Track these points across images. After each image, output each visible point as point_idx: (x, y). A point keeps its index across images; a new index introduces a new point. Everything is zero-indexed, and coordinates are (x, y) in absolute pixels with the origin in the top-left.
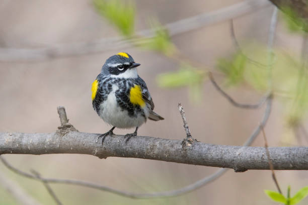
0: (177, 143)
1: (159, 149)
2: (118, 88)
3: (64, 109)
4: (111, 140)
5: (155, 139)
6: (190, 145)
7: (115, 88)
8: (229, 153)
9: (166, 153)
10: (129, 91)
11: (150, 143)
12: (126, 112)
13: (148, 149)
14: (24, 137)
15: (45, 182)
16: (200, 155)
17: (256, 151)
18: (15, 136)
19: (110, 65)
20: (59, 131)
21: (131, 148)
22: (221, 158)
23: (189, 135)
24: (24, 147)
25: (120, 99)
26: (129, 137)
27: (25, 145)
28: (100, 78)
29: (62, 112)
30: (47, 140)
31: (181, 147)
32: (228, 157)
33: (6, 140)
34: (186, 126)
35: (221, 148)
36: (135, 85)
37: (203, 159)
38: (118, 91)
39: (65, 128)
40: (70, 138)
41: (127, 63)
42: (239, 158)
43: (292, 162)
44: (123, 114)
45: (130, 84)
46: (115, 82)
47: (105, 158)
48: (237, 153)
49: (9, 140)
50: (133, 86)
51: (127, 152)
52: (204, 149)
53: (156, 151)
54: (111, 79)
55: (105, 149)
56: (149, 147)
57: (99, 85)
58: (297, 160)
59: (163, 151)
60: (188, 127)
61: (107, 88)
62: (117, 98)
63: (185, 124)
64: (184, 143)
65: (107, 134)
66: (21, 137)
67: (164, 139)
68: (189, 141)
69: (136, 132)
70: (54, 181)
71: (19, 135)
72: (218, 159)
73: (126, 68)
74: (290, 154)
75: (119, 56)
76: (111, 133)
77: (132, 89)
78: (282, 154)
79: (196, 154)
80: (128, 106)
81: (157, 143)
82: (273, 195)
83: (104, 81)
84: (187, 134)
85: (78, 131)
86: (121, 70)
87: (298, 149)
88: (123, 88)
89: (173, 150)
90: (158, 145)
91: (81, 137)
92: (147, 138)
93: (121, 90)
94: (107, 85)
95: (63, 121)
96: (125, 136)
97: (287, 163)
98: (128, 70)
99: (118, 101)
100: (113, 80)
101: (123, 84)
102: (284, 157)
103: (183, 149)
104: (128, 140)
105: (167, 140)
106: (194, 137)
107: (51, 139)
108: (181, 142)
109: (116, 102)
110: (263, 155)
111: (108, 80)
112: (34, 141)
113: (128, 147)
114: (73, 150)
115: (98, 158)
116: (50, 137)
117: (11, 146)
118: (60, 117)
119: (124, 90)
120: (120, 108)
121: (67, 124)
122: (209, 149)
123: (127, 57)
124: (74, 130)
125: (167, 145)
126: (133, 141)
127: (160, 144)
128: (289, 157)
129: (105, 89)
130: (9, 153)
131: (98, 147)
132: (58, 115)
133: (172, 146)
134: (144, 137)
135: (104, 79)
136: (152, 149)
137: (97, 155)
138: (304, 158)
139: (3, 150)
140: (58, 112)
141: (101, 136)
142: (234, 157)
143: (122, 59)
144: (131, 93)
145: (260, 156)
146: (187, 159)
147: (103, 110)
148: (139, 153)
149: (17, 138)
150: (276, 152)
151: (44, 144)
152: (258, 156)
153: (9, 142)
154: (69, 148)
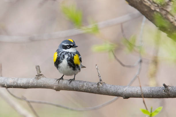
0: (95, 84)
1: (86, 87)
2: (68, 57)
3: (39, 67)
4: (62, 82)
5: (84, 82)
6: (101, 85)
7: (66, 57)
8: (121, 89)
9: (89, 89)
10: (73, 58)
11: (81, 84)
12: (72, 68)
13: (80, 87)
14: (19, 80)
15: (28, 102)
16: (106, 90)
17: (134, 89)
18: (15, 79)
19: (63, 44)
20: (36, 77)
21: (72, 86)
22: (117, 92)
23: (101, 80)
24: (19, 85)
25: (69, 62)
26: (71, 80)
27: (20, 84)
28: (58, 51)
29: (38, 68)
30: (31, 81)
31: (97, 86)
32: (120, 91)
33: (10, 81)
34: (100, 75)
35: (116, 87)
36: (76, 54)
37: (108, 92)
38: (68, 58)
39: (39, 75)
40: (42, 81)
41: (72, 45)
42: (125, 92)
43: (152, 94)
44: (70, 69)
45: (73, 54)
46: (66, 54)
47: (59, 91)
48: (125, 90)
49: (12, 81)
50: (75, 55)
51: (70, 88)
52: (108, 87)
53: (84, 88)
54: (63, 52)
55: (59, 86)
56: (81, 86)
57: (58, 55)
58: (154, 93)
59: (88, 88)
60: (100, 76)
61: (62, 57)
62: (68, 61)
63: (99, 75)
64: (98, 84)
65: (60, 79)
66: (18, 80)
67: (88, 82)
68: (101, 83)
69: (74, 78)
70: (33, 102)
71: (16, 79)
72: (115, 92)
73: (71, 47)
74: (151, 90)
75: (69, 40)
76: (62, 78)
77: (75, 56)
78: (147, 90)
79: (104, 90)
80: (73, 65)
81: (85, 84)
82: (144, 111)
83: (60, 53)
84: (100, 80)
85: (46, 77)
86: (68, 47)
87: (155, 88)
88: (70, 56)
89: (93, 87)
90: (85, 85)
91: (47, 80)
92: (80, 81)
93: (69, 58)
94: (62, 55)
95: (38, 72)
96: (69, 80)
97: (149, 95)
98: (71, 48)
99: (68, 63)
100: (65, 53)
101: (70, 55)
102: (148, 92)
103: (98, 87)
104: (70, 82)
105: (90, 82)
106: (103, 81)
107: (32, 81)
108: (97, 83)
109: (67, 64)
110: (137, 91)
111: (62, 53)
112: (24, 82)
113: (70, 86)
114: (43, 87)
115: (55, 91)
116: (32, 80)
117: (12, 84)
118: (37, 70)
119: (71, 58)
120: (69, 67)
121: (41, 74)
122: (111, 87)
123: (73, 42)
124: (44, 77)
125: (90, 85)
126: (73, 82)
127: (87, 84)
128: (150, 92)
129: (61, 58)
130: (12, 87)
131: (55, 85)
132: (36, 69)
133: (92, 85)
134: (78, 81)
135: (60, 52)
136: (82, 87)
137: (55, 89)
138: (158, 92)
139: (8, 86)
140: (36, 68)
141: (57, 80)
142: (123, 91)
143: (70, 42)
144: (74, 58)
145: (136, 91)
146: (99, 91)
147: (60, 67)
148: (76, 89)
149: (15, 80)
150: (144, 89)
151: (29, 83)
152: (135, 91)
153: (12, 82)
154: (41, 86)
